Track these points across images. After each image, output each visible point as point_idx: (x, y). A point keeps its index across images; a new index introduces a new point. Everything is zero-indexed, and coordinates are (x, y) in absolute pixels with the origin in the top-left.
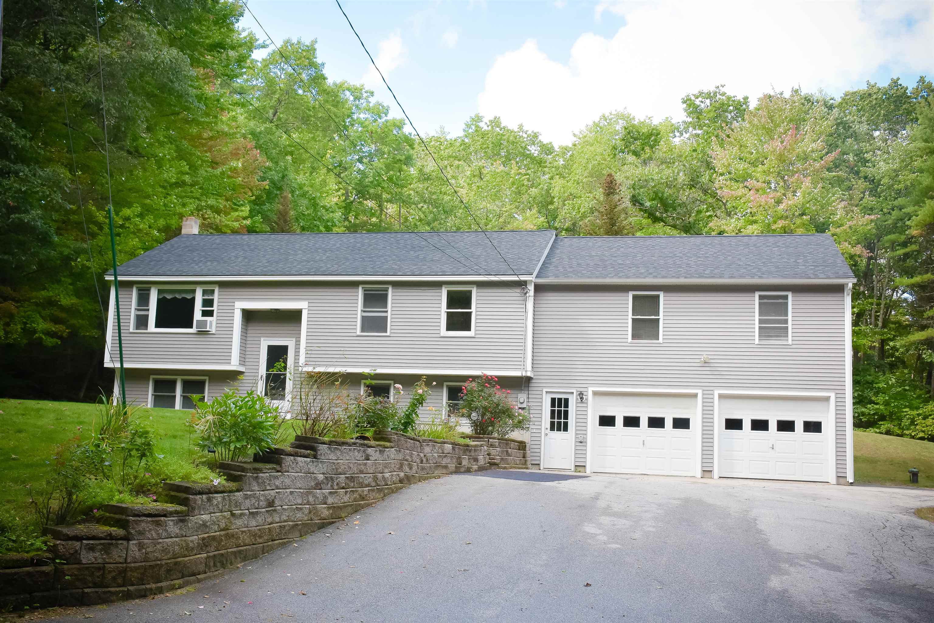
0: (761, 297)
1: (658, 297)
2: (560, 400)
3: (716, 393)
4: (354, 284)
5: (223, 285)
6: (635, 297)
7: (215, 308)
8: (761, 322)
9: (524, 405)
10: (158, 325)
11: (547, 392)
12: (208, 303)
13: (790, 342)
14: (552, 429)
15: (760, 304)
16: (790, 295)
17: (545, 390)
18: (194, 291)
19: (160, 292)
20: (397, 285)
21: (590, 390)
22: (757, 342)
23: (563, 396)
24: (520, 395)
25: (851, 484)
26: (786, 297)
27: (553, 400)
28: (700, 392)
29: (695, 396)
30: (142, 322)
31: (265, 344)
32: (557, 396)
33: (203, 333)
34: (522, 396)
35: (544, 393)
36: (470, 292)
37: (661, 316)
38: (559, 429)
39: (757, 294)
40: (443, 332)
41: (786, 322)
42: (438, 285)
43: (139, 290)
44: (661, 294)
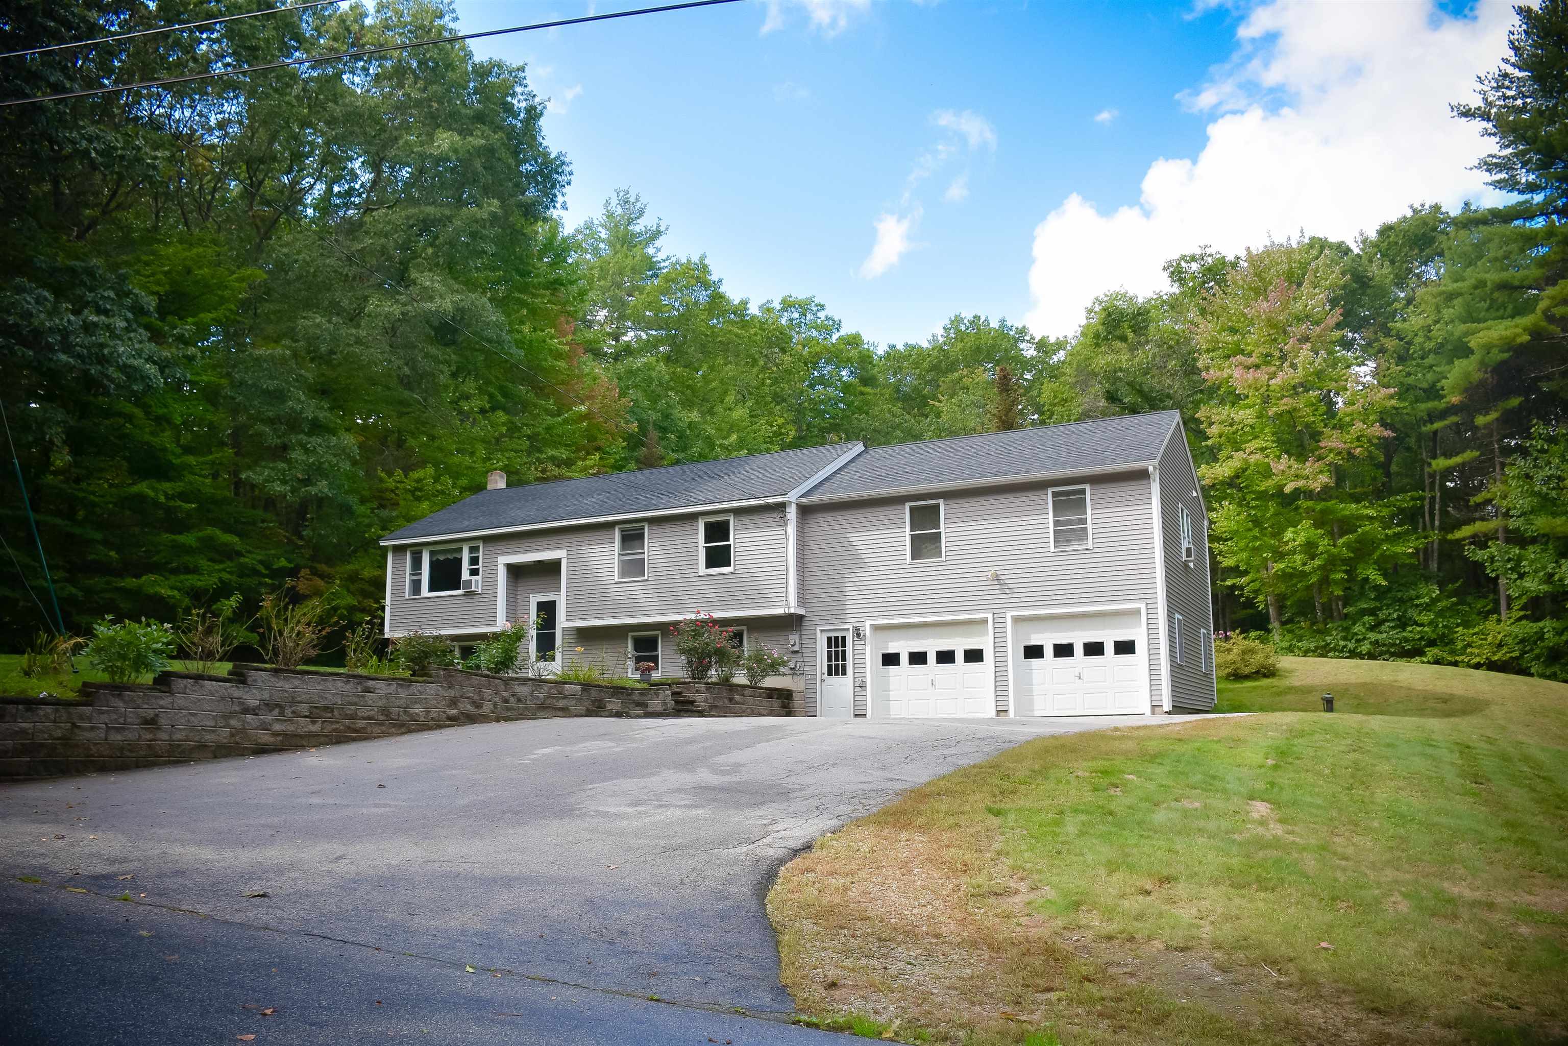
0: (1055, 494)
1: (938, 506)
2: (836, 638)
3: (1009, 615)
4: (610, 525)
5: (486, 539)
6: (912, 509)
7: (480, 566)
8: (1056, 524)
9: (796, 648)
10: (431, 589)
11: (822, 631)
12: (474, 561)
13: (1090, 546)
14: (830, 674)
15: (1054, 503)
16: (1087, 487)
17: (818, 628)
18: (461, 550)
19: (432, 553)
20: (652, 521)
21: (868, 624)
22: (1052, 549)
23: (840, 634)
24: (791, 637)
25: (1169, 713)
26: (1083, 492)
27: (829, 639)
28: (990, 616)
29: (985, 621)
30: (416, 587)
31: (535, 599)
32: (833, 635)
33: (470, 594)
34: (793, 638)
35: (818, 632)
36: (728, 522)
37: (942, 530)
38: (837, 674)
39: (1050, 491)
40: (702, 569)
41: (1084, 521)
42: (693, 517)
43: (413, 553)
44: (941, 502)
